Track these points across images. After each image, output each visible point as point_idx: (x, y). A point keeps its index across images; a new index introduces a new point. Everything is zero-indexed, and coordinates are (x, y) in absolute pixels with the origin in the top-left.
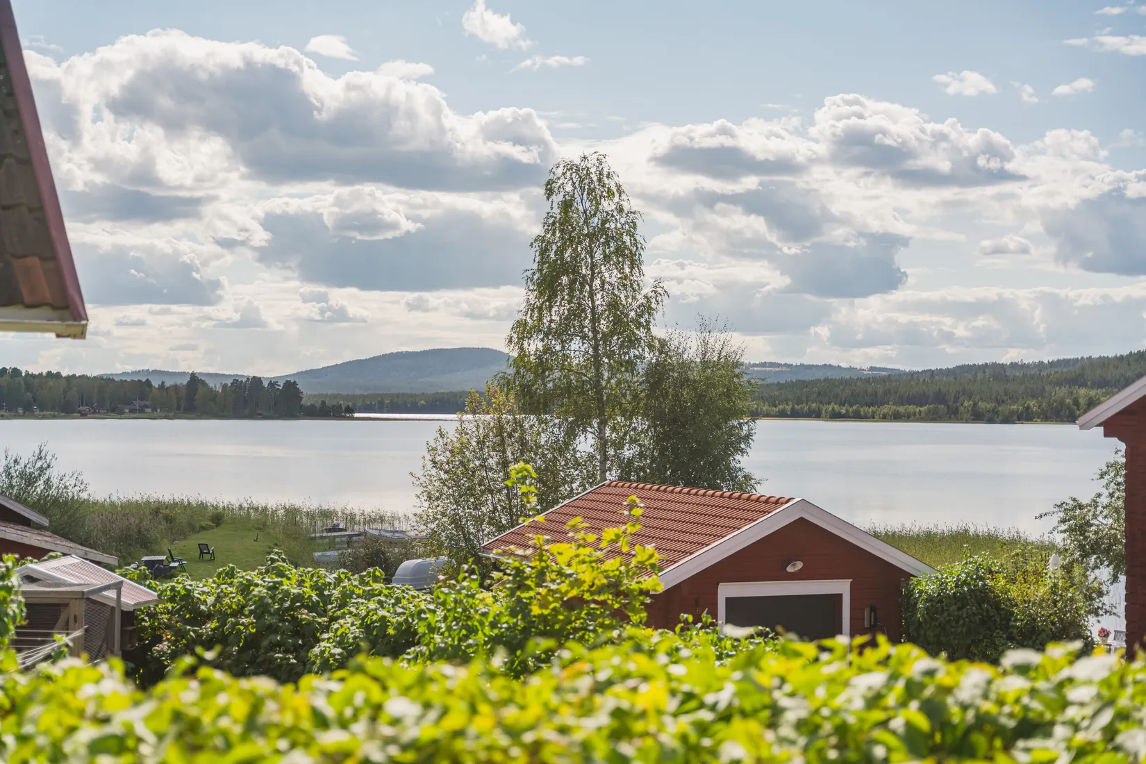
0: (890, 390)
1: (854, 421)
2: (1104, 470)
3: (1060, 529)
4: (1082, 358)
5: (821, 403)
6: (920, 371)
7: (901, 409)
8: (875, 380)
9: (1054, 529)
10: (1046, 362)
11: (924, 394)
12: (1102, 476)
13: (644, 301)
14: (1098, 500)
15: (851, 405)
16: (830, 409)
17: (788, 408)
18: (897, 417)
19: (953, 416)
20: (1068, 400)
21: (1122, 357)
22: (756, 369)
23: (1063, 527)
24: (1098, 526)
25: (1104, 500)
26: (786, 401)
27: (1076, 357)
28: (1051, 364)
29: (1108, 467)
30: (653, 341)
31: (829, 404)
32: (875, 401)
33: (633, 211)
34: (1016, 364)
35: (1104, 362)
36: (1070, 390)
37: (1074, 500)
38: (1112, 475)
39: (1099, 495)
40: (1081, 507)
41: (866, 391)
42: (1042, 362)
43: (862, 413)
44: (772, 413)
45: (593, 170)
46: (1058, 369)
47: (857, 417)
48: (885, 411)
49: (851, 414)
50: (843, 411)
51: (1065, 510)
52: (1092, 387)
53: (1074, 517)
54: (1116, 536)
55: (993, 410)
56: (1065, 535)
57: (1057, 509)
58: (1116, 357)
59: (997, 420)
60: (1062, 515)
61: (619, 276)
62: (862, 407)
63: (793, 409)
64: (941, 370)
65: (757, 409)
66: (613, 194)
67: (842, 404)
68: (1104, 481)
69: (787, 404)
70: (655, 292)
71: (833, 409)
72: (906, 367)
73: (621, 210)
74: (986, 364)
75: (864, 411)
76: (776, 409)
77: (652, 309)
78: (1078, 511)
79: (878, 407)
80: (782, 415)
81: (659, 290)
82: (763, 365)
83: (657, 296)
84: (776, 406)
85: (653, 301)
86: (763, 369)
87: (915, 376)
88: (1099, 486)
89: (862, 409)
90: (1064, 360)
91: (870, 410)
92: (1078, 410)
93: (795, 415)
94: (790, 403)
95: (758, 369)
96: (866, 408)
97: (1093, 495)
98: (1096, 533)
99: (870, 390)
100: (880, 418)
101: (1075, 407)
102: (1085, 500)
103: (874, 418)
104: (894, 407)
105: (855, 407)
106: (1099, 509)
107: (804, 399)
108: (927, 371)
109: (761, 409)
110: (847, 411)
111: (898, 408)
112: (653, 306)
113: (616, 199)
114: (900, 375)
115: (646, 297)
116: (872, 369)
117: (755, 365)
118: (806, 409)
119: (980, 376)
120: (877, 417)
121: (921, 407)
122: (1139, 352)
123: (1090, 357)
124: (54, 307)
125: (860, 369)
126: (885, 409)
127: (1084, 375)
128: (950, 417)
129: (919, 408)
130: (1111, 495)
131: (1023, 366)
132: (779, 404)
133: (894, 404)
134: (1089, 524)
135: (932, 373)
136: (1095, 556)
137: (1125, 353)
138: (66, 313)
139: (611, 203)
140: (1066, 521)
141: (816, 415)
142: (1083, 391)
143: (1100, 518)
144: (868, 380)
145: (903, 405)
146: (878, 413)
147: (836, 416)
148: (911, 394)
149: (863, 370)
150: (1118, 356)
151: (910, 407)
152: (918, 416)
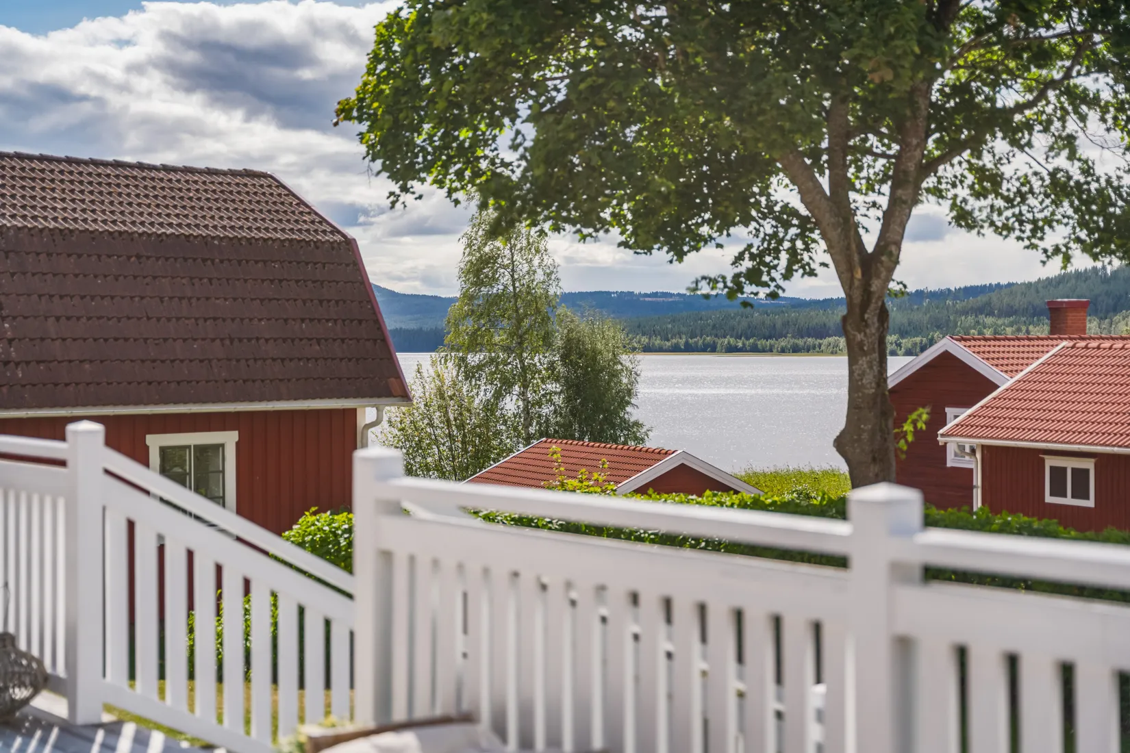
0: (788, 322)
4: (990, 284)
5: (716, 336)
6: (821, 299)
7: (800, 342)
8: (774, 311)
10: (953, 290)
11: (825, 325)
15: (748, 339)
16: (726, 342)
17: (682, 342)
18: (796, 350)
20: (973, 331)
21: (1030, 284)
22: (647, 299)
26: (680, 334)
27: (984, 284)
28: (958, 291)
31: (725, 337)
32: (774, 334)
34: (922, 292)
35: (1012, 289)
36: (977, 319)
41: (763, 323)
43: (759, 346)
44: (664, 348)
47: (755, 350)
48: (783, 344)
49: (748, 348)
50: (740, 345)
52: (999, 316)
55: (896, 342)
58: (1024, 284)
59: (899, 352)
62: (759, 340)
63: (687, 343)
65: (648, 344)
67: (738, 338)
69: (681, 338)
71: (729, 343)
72: (806, 297)
75: (762, 344)
76: (668, 344)
79: (777, 340)
80: (675, 349)
82: (655, 295)
84: (668, 340)
86: (654, 299)
89: (759, 343)
90: (972, 287)
91: (768, 343)
93: (689, 349)
94: (684, 336)
95: (650, 299)
96: (764, 342)
99: (768, 322)
100: (778, 351)
103: (771, 351)
104: (792, 341)
105: (751, 341)
107: (698, 332)
109: (654, 344)
110: (744, 344)
111: (796, 341)
117: (646, 295)
118: (701, 342)
120: (775, 350)
122: (1048, 278)
123: (999, 284)
124: (402, 397)
126: (783, 343)
127: (990, 303)
129: (819, 341)
131: (929, 294)
132: (672, 338)
133: (793, 337)
137: (1034, 279)
138: (406, 399)
141: (711, 349)
142: (989, 320)
145: (802, 337)
146: (776, 346)
147: (731, 350)
148: (810, 325)
150: (1027, 282)
151: (810, 340)
152: (817, 349)
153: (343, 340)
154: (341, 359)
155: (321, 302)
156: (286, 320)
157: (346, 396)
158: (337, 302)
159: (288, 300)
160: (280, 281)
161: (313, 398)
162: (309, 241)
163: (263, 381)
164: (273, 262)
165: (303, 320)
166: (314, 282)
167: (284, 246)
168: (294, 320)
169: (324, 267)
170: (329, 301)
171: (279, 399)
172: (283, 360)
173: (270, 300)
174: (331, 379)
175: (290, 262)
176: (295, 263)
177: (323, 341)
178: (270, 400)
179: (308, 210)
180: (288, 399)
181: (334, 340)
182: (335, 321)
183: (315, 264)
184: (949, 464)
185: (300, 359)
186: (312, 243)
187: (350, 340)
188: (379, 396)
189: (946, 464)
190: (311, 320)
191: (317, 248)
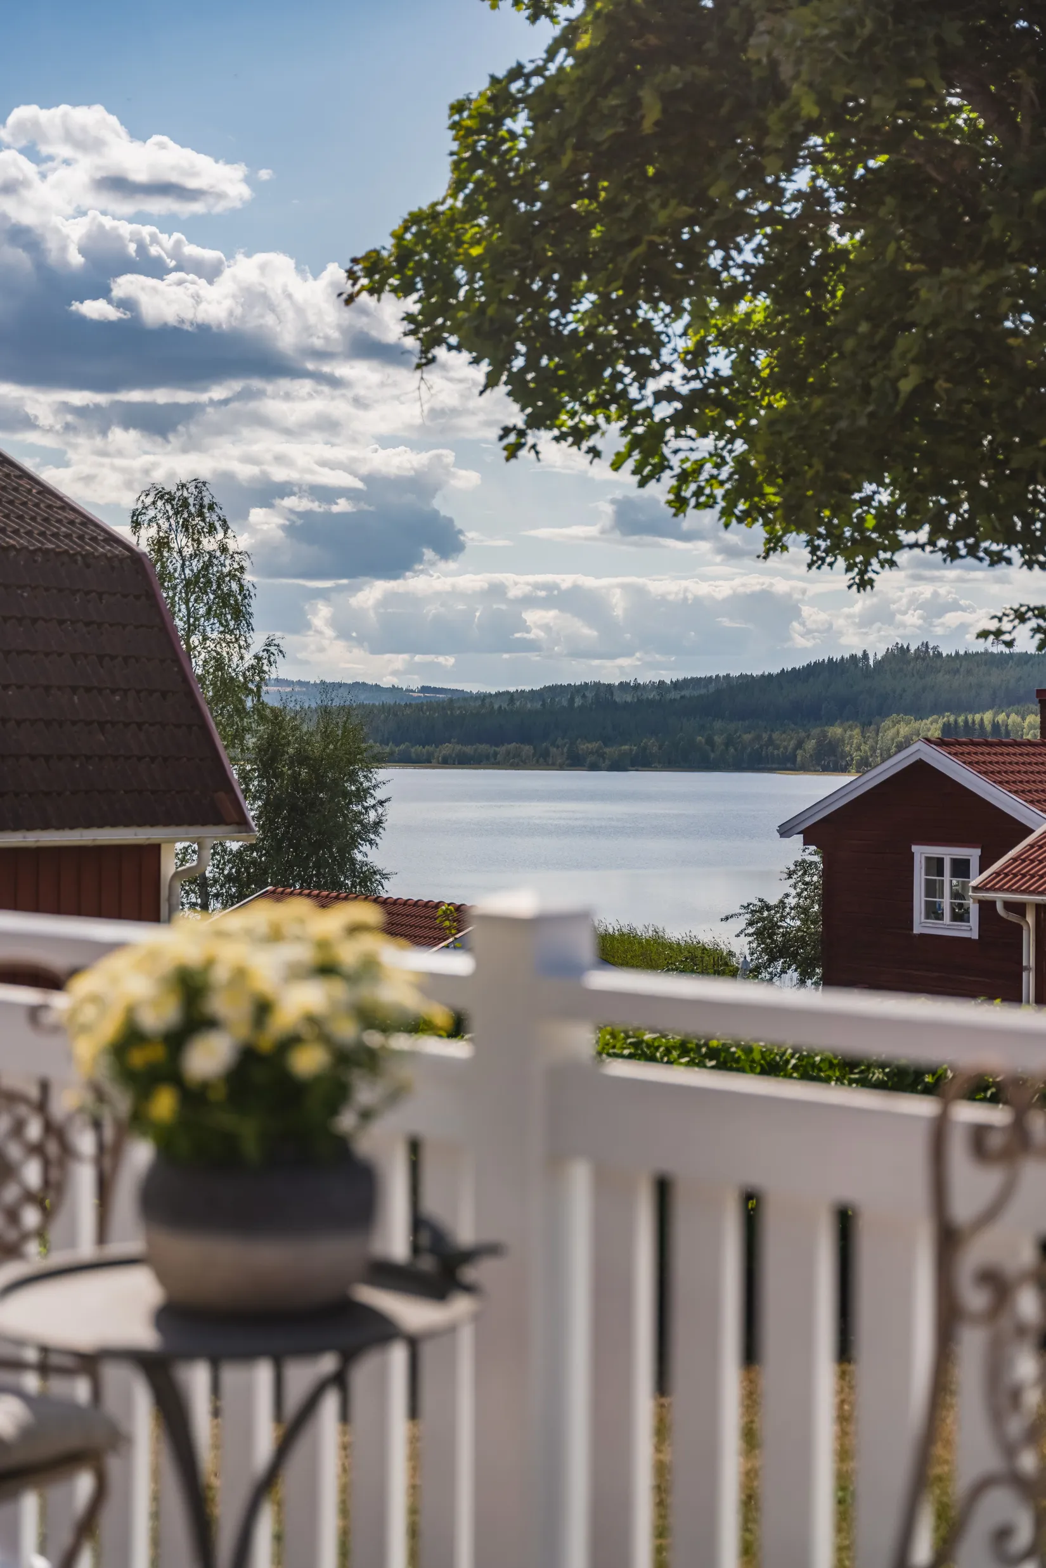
0: (452, 722)
1: (403, 767)
2: (792, 869)
3: (747, 932)
4: (717, 676)
6: (493, 692)
7: (469, 749)
8: (431, 706)
9: (741, 932)
10: (669, 682)
11: (501, 727)
12: (790, 875)
13: (254, 662)
14: (786, 901)
15: (397, 744)
18: (463, 762)
19: (541, 760)
20: (699, 738)
23: (751, 930)
24: (786, 928)
25: (792, 901)
27: (709, 675)
28: (676, 685)
29: (796, 866)
30: (263, 710)
32: (433, 737)
33: (239, 551)
34: (628, 684)
35: (747, 683)
36: (702, 722)
37: (761, 900)
38: (800, 873)
39: (787, 895)
40: (769, 908)
41: (418, 723)
42: (663, 682)
43: (413, 756)
45: (191, 501)
46: (686, 693)
48: (445, 751)
49: (398, 757)
50: (386, 752)
51: (752, 911)
53: (762, 919)
54: (805, 939)
55: (597, 751)
56: (751, 939)
57: (743, 911)
58: (763, 676)
59: (602, 765)
60: (748, 916)
61: (222, 629)
62: (412, 746)
64: (523, 692)
66: (215, 529)
67: (385, 742)
68: (792, 881)
70: (268, 651)
72: (473, 687)
73: (224, 549)
74: (586, 684)
75: (416, 752)
77: (264, 672)
78: (766, 914)
79: (436, 746)
81: (272, 649)
83: (269, 657)
85: (265, 662)
87: (487, 701)
88: (786, 887)
89: (413, 750)
90: (692, 679)
91: (424, 751)
92: (713, 751)
96: (419, 748)
97: (780, 897)
98: (783, 935)
99: (424, 722)
100: (438, 761)
101: (708, 748)
102: (773, 901)
103: (430, 762)
104: (458, 747)
105: (402, 747)
106: (787, 910)
108: (504, 693)
110: (392, 752)
111: (464, 748)
112: (266, 668)
113: (220, 535)
114: (465, 699)
115: (257, 657)
116: (424, 689)
119: (578, 702)
120: (434, 761)
121: (497, 746)
123: (728, 675)
125: (407, 690)
126: (446, 749)
127: (720, 701)
128: (538, 761)
129: (494, 748)
130: (799, 895)
131: (637, 687)
133: (458, 743)
134: (776, 926)
135: (511, 697)
136: (782, 960)
137: (776, 671)
139: (212, 540)
140: (753, 924)
143: (788, 920)
144: (420, 707)
145: (471, 743)
146: (436, 755)
148: (482, 727)
149: (412, 691)
150: (766, 673)
151: (483, 748)
152: (492, 760)
153: (140, 726)
154: (140, 759)
155: (101, 658)
156: (47, 688)
157: (153, 823)
158: (126, 659)
159: (47, 655)
160: (35, 621)
161: (101, 825)
162: (74, 555)
163: (17, 795)
164: (19, 587)
165: (74, 689)
166: (87, 624)
167: (35, 561)
168: (59, 688)
169: (101, 599)
170: (113, 658)
171: (46, 826)
172: (47, 758)
173: (19, 653)
174: (126, 792)
175: (47, 589)
176: (55, 591)
177: (109, 726)
178: (31, 828)
179: (59, 503)
180: (60, 827)
181: (126, 725)
182: (126, 691)
183: (87, 593)
184: (917, 930)
185: (74, 758)
186: (79, 558)
187: (151, 725)
188: (204, 823)
189: (912, 929)
190: (88, 690)
191: (88, 566)
